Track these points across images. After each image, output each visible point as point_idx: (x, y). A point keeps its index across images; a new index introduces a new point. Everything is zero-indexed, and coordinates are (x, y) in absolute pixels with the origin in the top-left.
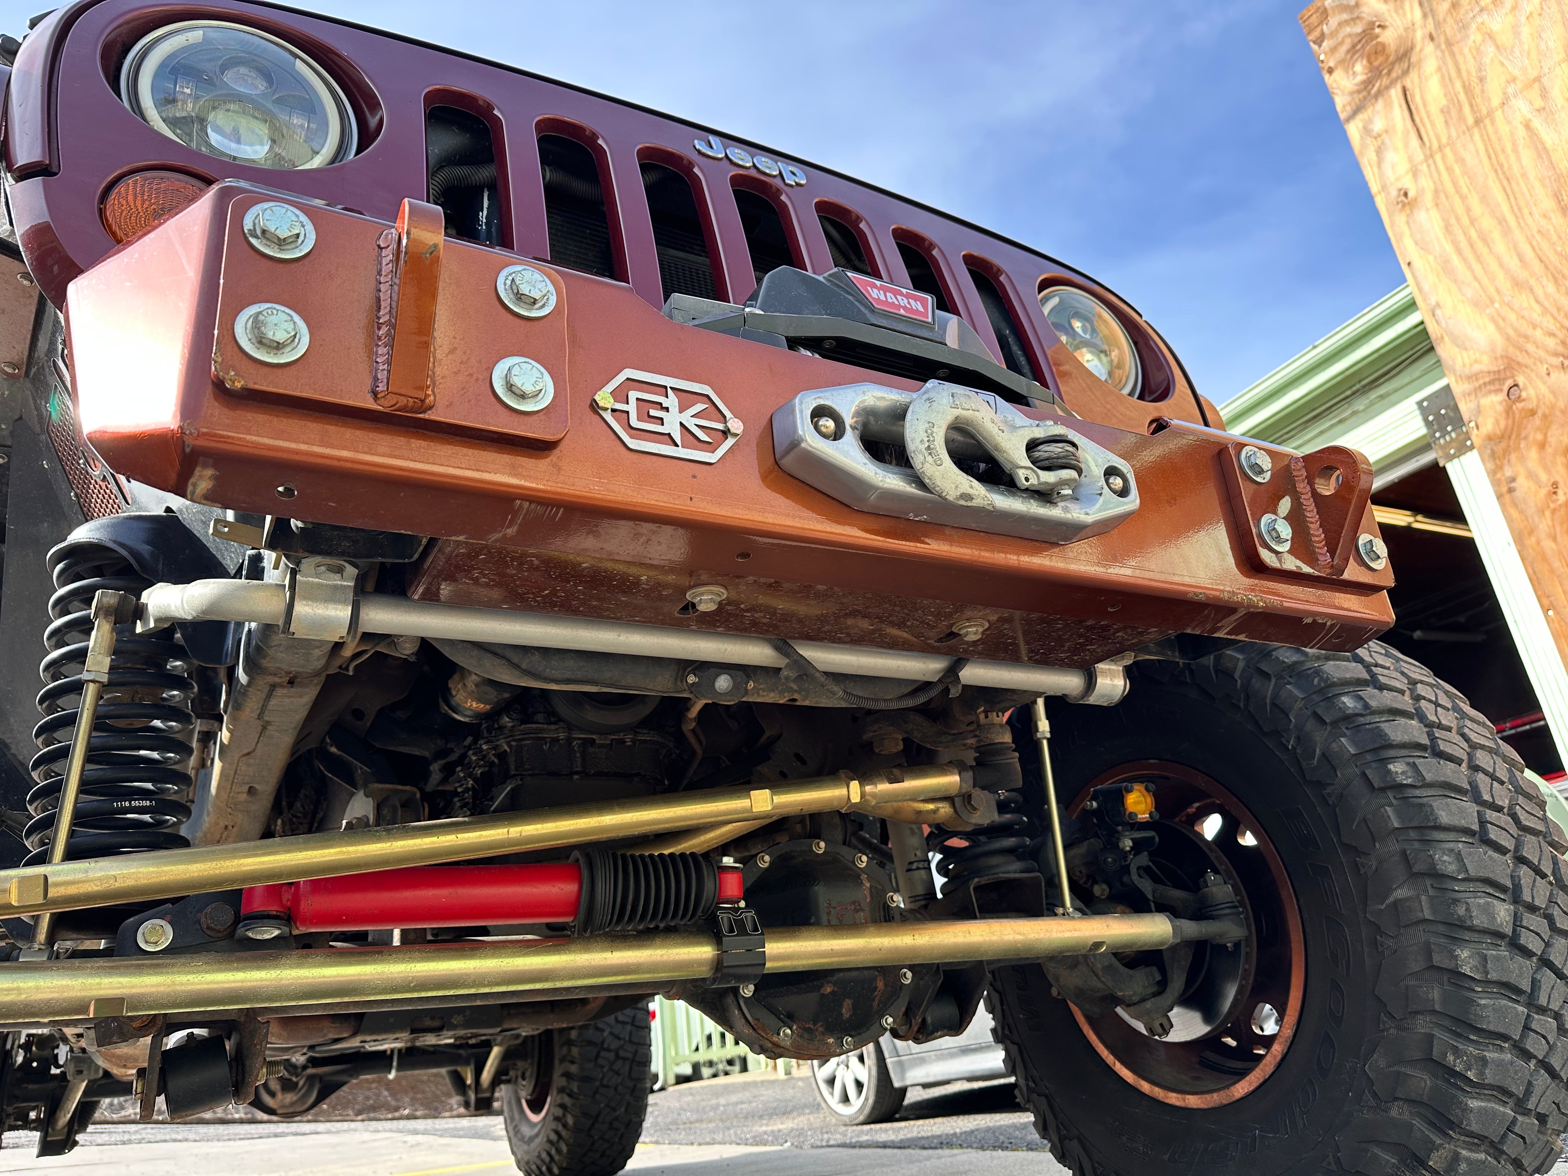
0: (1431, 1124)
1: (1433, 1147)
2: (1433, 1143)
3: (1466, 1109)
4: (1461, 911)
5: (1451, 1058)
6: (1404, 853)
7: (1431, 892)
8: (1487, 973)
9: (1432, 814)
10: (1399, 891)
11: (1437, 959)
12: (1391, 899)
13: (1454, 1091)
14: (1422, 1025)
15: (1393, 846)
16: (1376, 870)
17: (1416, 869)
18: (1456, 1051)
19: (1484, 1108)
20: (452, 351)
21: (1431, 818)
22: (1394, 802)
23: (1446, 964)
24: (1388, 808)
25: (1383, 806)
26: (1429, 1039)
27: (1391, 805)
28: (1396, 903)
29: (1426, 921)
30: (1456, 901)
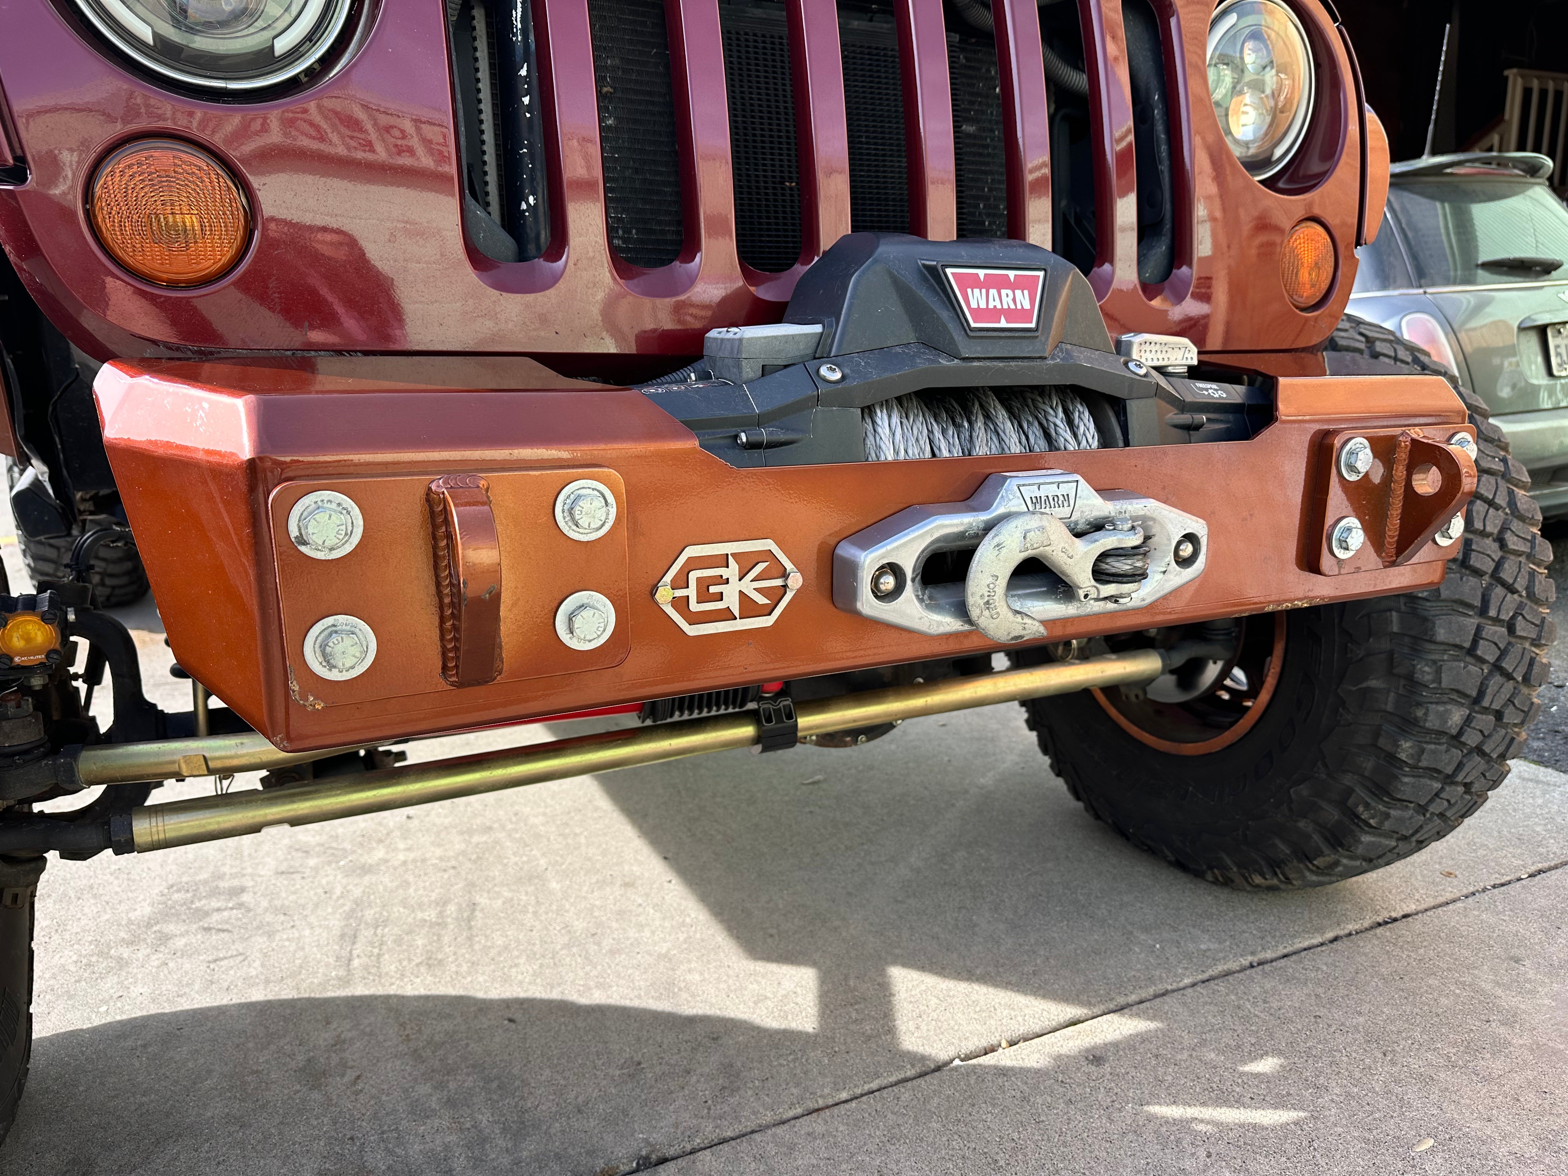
0: (1326, 839)
1: (1320, 853)
2: (1322, 852)
3: (1358, 841)
4: (1420, 713)
5: (1361, 809)
6: (1391, 654)
7: (1401, 691)
8: (1419, 761)
9: (1432, 630)
10: (1374, 682)
11: (1382, 742)
12: (1364, 685)
13: (1353, 827)
14: (1348, 780)
15: (1385, 645)
16: (1361, 659)
17: (1395, 671)
18: (1367, 806)
19: (1373, 843)
20: (514, 605)
21: (1430, 633)
22: (1403, 608)
23: (1389, 748)
24: (1394, 614)
25: (1390, 610)
26: (1350, 791)
27: (1398, 611)
28: (1368, 689)
29: (1386, 711)
30: (1419, 704)
